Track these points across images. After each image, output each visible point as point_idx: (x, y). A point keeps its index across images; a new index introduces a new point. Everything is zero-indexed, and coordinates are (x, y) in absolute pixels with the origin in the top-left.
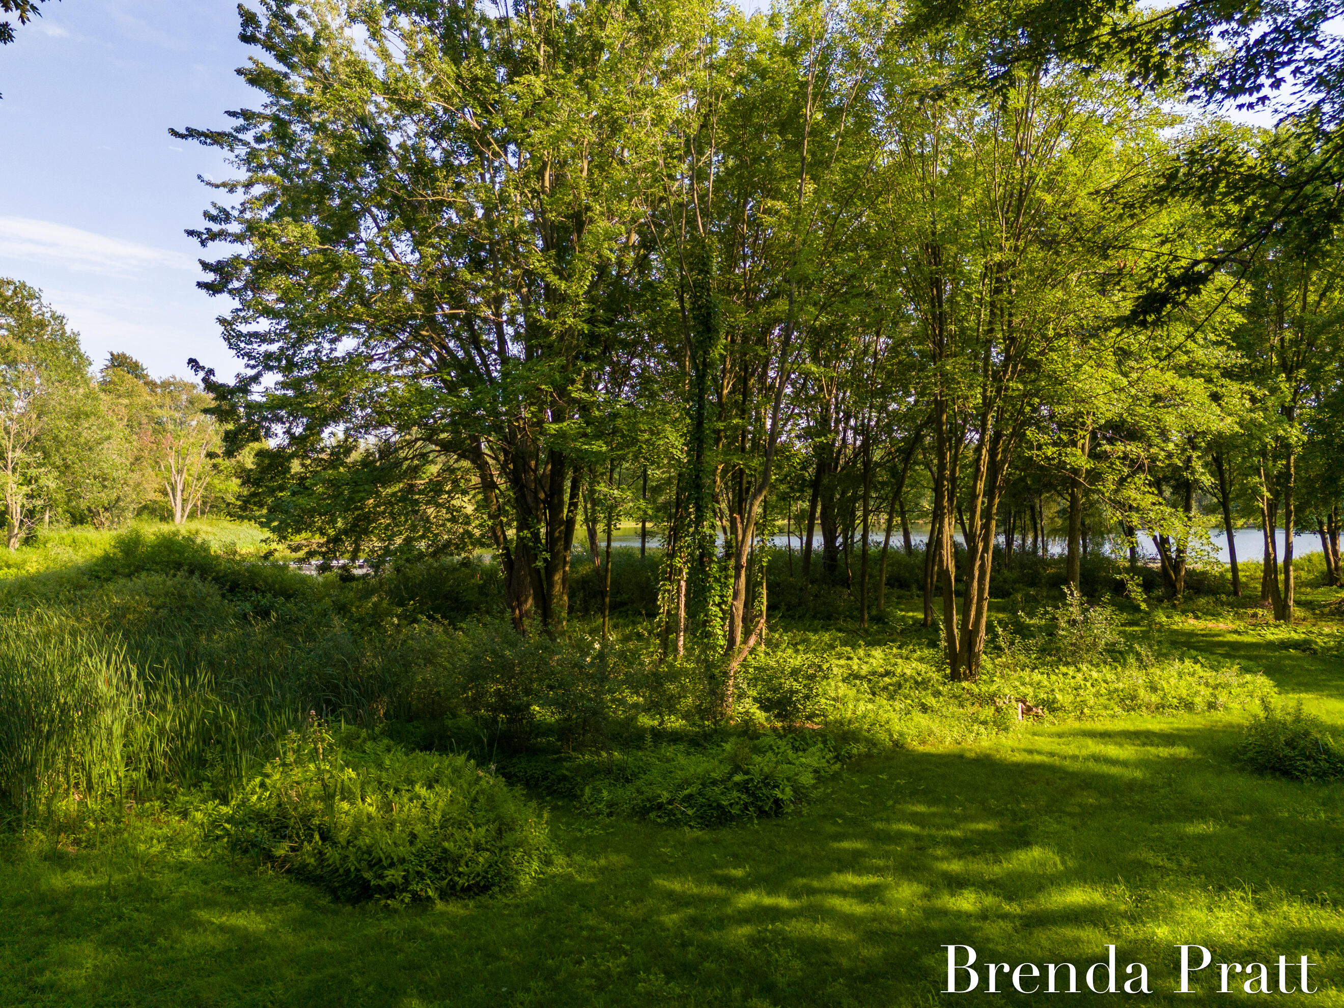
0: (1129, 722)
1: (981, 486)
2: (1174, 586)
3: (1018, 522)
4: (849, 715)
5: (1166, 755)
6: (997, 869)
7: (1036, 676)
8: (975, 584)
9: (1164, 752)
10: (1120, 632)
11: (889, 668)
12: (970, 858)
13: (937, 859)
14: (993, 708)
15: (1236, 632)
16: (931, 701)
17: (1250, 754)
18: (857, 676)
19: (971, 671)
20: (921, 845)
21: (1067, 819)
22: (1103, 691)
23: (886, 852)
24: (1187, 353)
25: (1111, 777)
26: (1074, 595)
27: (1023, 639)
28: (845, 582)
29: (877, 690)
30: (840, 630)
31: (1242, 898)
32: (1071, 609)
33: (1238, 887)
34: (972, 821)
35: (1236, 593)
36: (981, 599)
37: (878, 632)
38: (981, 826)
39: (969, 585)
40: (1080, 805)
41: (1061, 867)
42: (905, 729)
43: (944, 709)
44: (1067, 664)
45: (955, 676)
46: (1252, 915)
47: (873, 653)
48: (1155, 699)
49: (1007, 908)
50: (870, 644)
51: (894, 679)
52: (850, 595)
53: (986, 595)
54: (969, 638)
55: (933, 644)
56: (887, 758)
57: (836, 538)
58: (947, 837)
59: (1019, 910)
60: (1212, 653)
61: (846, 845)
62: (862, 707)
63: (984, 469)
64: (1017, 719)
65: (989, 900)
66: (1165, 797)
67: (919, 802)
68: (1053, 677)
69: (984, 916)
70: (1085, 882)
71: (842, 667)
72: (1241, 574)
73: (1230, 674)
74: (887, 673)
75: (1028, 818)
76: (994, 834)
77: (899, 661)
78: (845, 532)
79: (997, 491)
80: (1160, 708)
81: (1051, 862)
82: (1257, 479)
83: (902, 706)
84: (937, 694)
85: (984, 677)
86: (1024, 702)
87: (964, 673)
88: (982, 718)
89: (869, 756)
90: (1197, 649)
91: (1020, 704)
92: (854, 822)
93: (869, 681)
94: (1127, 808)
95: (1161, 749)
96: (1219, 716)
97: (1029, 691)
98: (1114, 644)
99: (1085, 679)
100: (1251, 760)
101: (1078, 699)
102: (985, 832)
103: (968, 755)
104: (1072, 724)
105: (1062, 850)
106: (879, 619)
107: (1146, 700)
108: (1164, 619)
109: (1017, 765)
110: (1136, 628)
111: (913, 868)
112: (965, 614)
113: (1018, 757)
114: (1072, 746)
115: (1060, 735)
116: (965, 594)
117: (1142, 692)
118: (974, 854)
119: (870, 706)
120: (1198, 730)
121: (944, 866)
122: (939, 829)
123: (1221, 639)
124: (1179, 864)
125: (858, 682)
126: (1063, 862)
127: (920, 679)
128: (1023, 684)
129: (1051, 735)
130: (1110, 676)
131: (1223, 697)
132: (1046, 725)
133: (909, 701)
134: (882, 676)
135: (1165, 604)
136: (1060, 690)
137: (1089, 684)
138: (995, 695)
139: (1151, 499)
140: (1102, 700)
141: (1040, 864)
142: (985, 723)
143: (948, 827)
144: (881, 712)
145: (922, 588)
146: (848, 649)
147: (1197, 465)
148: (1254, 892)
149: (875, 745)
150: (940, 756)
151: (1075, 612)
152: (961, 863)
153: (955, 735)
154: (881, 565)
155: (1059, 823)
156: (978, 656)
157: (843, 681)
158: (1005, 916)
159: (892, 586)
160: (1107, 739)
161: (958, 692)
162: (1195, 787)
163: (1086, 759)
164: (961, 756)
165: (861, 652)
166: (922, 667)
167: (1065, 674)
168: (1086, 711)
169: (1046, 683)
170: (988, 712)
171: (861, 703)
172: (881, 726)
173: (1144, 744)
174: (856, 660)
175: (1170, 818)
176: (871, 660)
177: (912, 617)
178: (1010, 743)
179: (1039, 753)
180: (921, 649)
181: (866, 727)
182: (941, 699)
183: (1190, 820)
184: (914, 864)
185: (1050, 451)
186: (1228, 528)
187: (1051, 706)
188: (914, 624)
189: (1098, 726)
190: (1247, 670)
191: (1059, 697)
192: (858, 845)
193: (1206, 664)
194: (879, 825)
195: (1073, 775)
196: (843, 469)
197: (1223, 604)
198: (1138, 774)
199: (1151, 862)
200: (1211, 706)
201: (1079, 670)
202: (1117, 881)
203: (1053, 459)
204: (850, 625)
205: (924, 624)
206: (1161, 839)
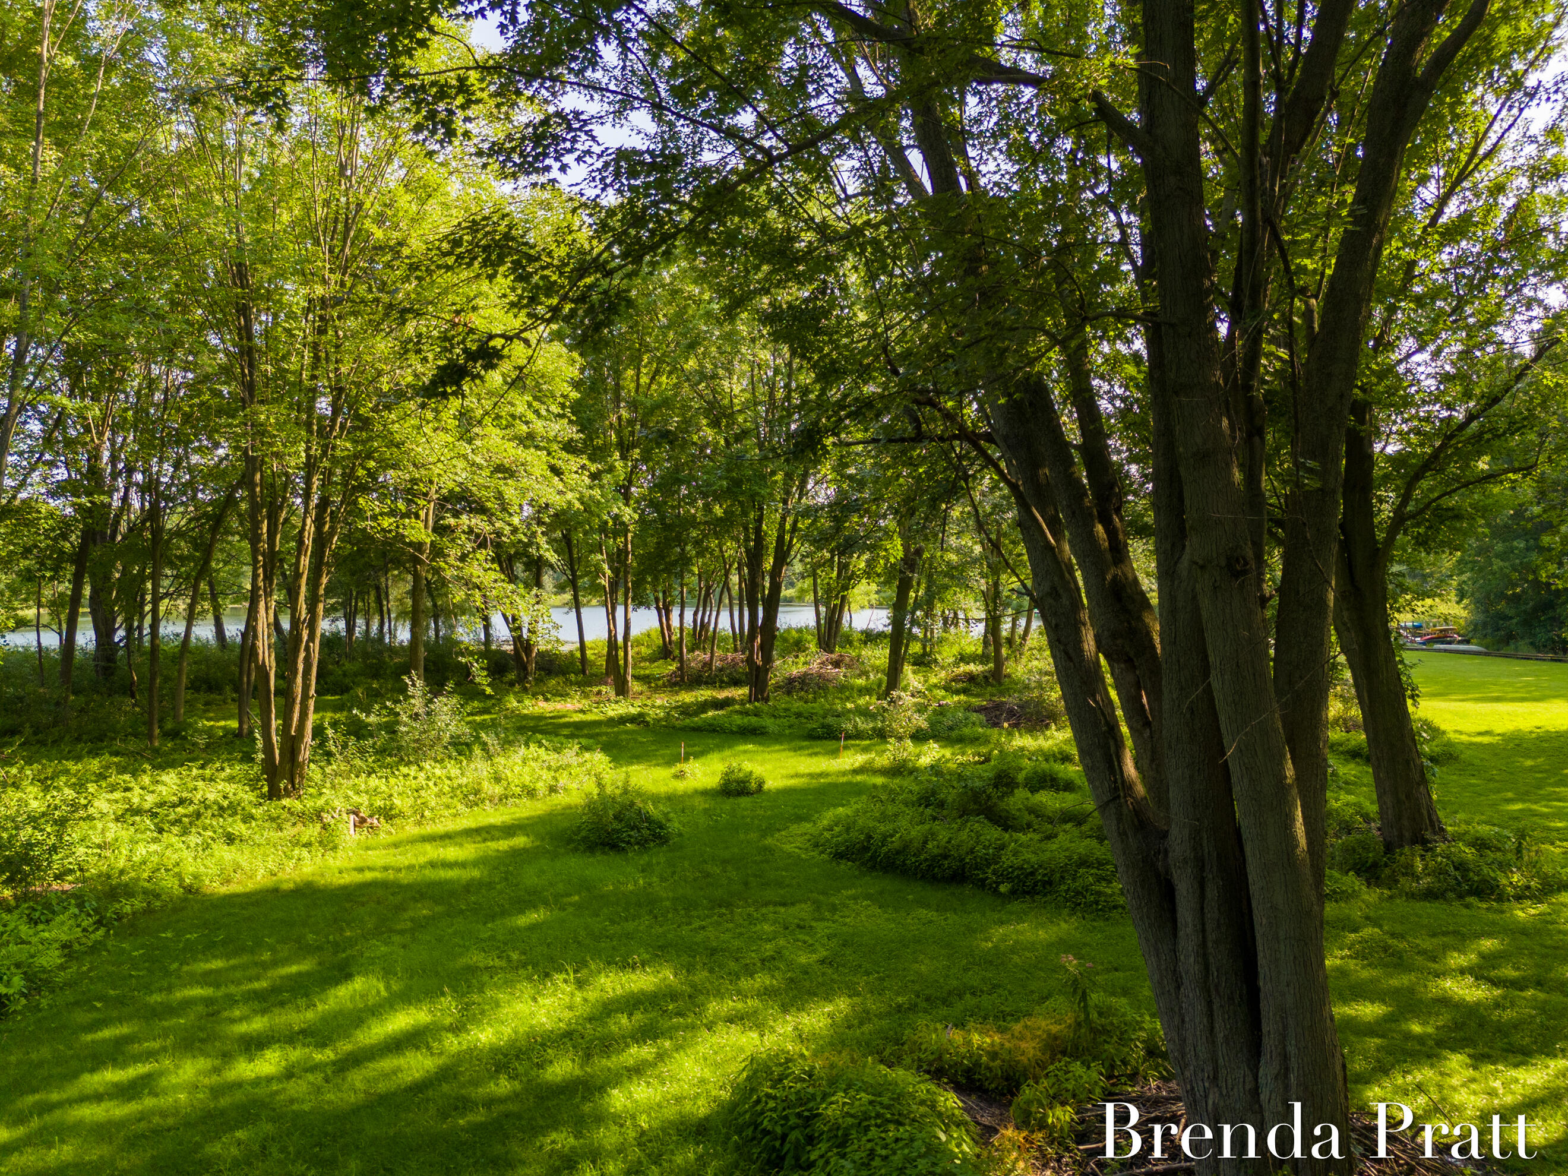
0: (471, 819)
1: (305, 562)
2: (525, 668)
3: (360, 604)
4: (121, 863)
5: (506, 847)
6: (310, 1015)
7: (373, 781)
8: (299, 680)
9: (503, 845)
10: (468, 723)
11: (185, 795)
12: (276, 1011)
13: (233, 1021)
14: (318, 826)
15: (582, 711)
16: (239, 827)
17: (583, 833)
18: (137, 812)
19: (293, 786)
20: (213, 1010)
21: (397, 939)
22: (446, 789)
23: (164, 1028)
24: (527, 423)
25: (447, 882)
26: (417, 686)
27: (358, 739)
28: (129, 690)
29: (166, 827)
30: (116, 754)
31: (565, 981)
32: (413, 701)
33: (560, 970)
34: (283, 966)
35: (583, 672)
36: (305, 696)
37: (174, 750)
38: (294, 969)
39: (291, 681)
40: (412, 920)
41: (384, 993)
42: (202, 869)
43: (257, 836)
44: (408, 764)
45: (274, 794)
46: (573, 994)
47: (164, 778)
48: (498, 790)
49: (318, 1057)
50: (162, 767)
51: (191, 809)
52: (134, 705)
53: (312, 692)
54: (291, 746)
55: (248, 758)
56: (175, 910)
57: (115, 630)
58: (249, 991)
59: (332, 1056)
60: (557, 735)
61: (106, 1033)
62: (141, 851)
63: (308, 542)
64: (349, 834)
65: (296, 1054)
66: (500, 893)
67: (215, 957)
68: (392, 781)
69: (289, 1074)
70: (410, 1004)
71: (117, 802)
72: (589, 652)
73: (570, 755)
74: (182, 802)
75: (352, 947)
76: (308, 974)
77: (200, 784)
78: (128, 620)
79: (325, 569)
80: (503, 798)
81: (374, 992)
82: (599, 557)
83: (199, 841)
84: (248, 818)
85: (311, 790)
86: (356, 813)
87: (286, 789)
88: (304, 839)
89: (148, 911)
90: (542, 732)
91: (352, 817)
92: (120, 1001)
93: (155, 815)
94: (462, 912)
95: (501, 842)
96: (561, 800)
97: (364, 799)
98: (459, 737)
99: (428, 779)
100: (585, 839)
101: (419, 802)
102: (300, 974)
103: (285, 886)
104: (411, 830)
105: (388, 972)
106: (174, 734)
107: (490, 792)
108: (515, 704)
109: (344, 888)
110: (486, 717)
111: (202, 1041)
112: (286, 715)
113: (347, 879)
114: (409, 855)
115: (396, 845)
116: (285, 693)
117: (485, 785)
118: (282, 1004)
119: (154, 847)
120: (539, 817)
121: (243, 1028)
122: (239, 983)
123: (567, 719)
124: (509, 960)
125: (138, 818)
126: (388, 988)
127: (226, 803)
128: (358, 793)
129: (387, 847)
130: (454, 771)
131: (563, 780)
132: (382, 835)
133: (211, 834)
134: (174, 806)
135: (517, 688)
136: (399, 794)
137: (431, 784)
138: (323, 810)
139: (493, 575)
140: (445, 799)
141: (362, 996)
142: (308, 845)
143: (250, 980)
144: (168, 853)
145: (237, 689)
146: (127, 777)
147: (542, 540)
148: (576, 972)
149: (157, 896)
150: (247, 895)
151: (417, 704)
152: (265, 1019)
153: (271, 865)
154: (181, 664)
155: (386, 944)
156: (301, 766)
157: (117, 820)
158: (314, 1068)
159: (197, 690)
160: (447, 841)
161: (274, 813)
162: (530, 877)
163: (422, 867)
164: (275, 891)
165: (146, 780)
166: (230, 788)
167: (405, 776)
168: (427, 813)
169: (384, 788)
170: (313, 831)
171: (141, 845)
172: (167, 870)
173: (485, 840)
174: (137, 790)
175: (504, 913)
176: (160, 788)
177: (224, 728)
178: (338, 863)
179: (370, 869)
180: (231, 766)
181: (145, 875)
182: (254, 823)
183: (522, 912)
184: (201, 1035)
185: (386, 522)
186: (577, 605)
187: (388, 814)
188: (224, 736)
189: (440, 828)
190: (587, 749)
191: (397, 802)
192: (124, 1030)
193: (550, 747)
194: (156, 998)
195: (409, 887)
196: (124, 538)
197: (572, 684)
198: (476, 873)
199: (481, 965)
200: (553, 790)
201: (421, 769)
202: (443, 994)
203: (390, 531)
204: (132, 745)
205: (238, 734)
206: (492, 938)
